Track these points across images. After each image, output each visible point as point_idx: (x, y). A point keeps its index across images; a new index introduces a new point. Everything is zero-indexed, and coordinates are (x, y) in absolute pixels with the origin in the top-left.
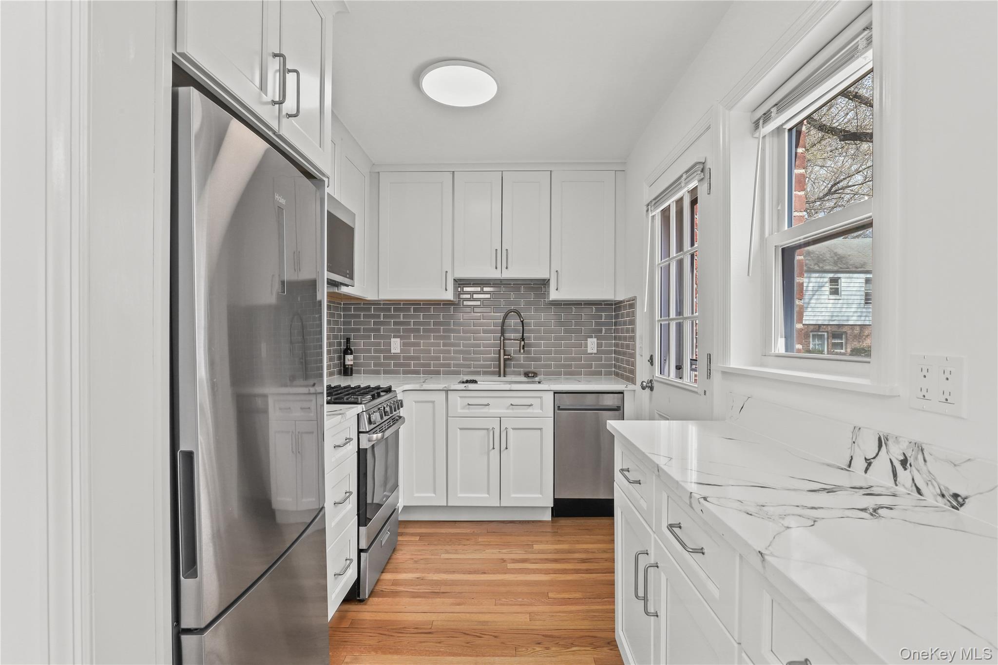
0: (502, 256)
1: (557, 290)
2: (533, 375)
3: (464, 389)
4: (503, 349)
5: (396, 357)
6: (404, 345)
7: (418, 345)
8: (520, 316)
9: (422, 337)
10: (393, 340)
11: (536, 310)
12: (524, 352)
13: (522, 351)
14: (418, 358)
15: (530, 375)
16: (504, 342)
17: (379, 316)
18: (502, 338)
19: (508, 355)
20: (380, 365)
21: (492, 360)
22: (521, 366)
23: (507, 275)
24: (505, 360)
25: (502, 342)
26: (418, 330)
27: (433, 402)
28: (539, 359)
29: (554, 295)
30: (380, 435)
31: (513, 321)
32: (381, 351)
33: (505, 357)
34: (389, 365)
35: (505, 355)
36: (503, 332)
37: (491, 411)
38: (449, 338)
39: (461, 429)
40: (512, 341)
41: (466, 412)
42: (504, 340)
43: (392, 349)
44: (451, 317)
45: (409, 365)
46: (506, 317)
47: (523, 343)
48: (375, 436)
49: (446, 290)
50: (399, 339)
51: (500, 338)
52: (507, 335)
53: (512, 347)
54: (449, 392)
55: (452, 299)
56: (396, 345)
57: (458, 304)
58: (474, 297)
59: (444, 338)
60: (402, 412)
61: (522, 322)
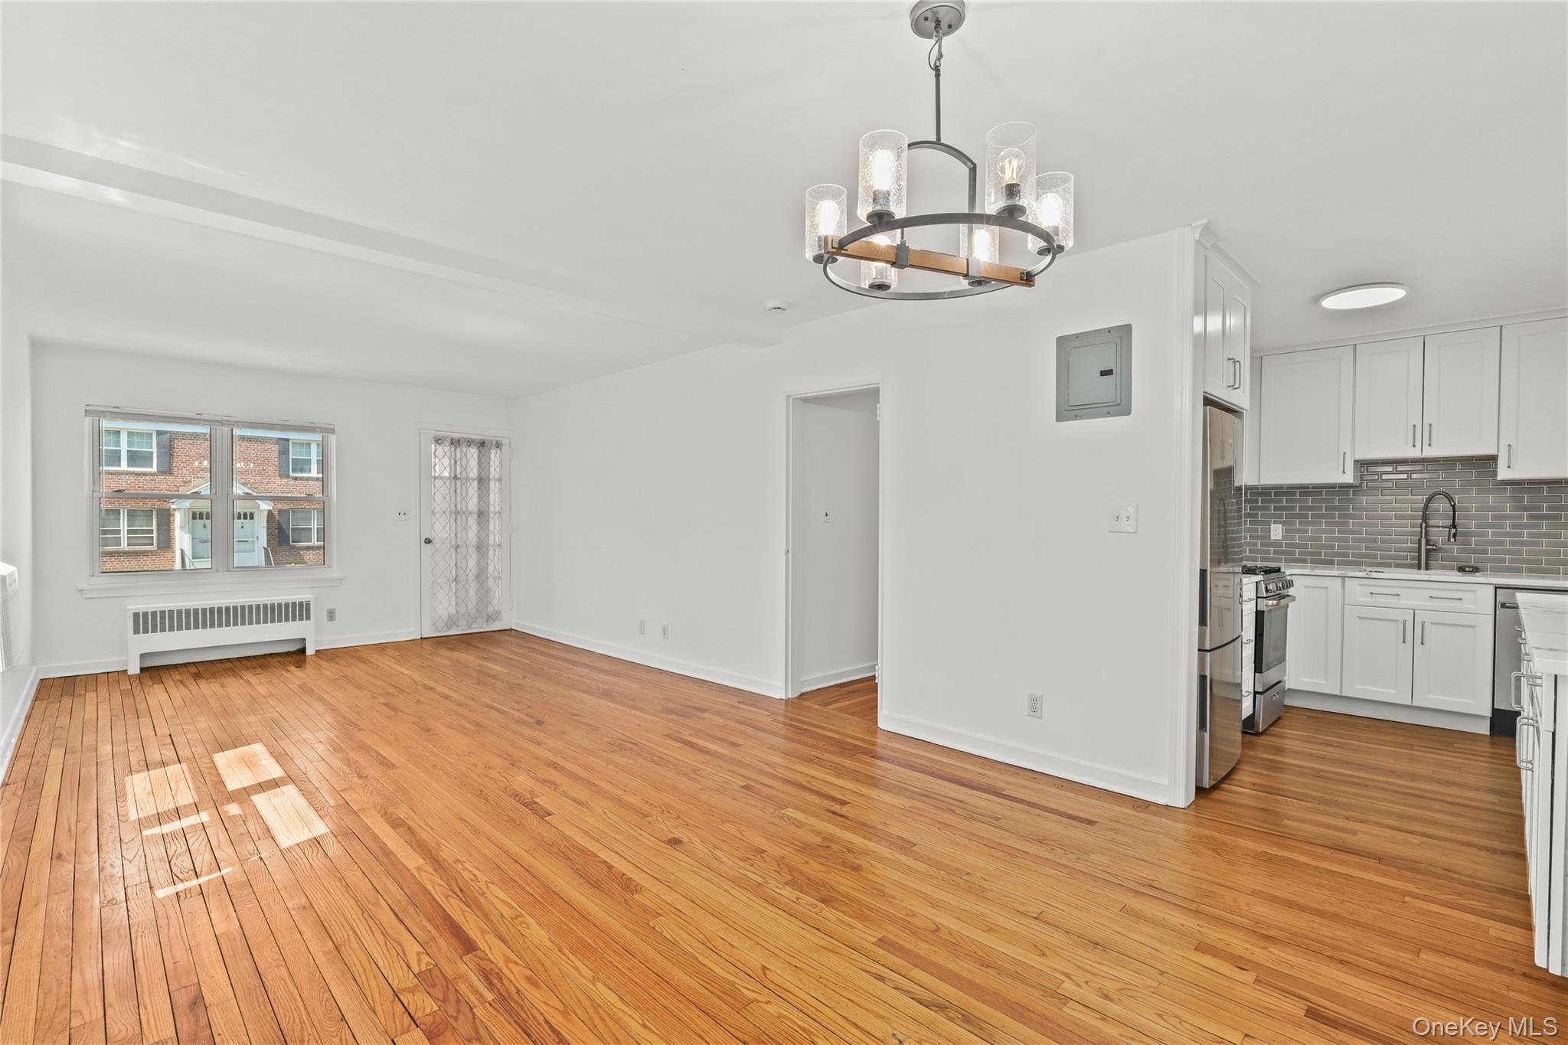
0: (1423, 431)
1: (1509, 467)
2: (1471, 569)
3: (1367, 576)
4: (1425, 537)
5: (1277, 544)
6: (1287, 531)
7: (1306, 531)
8: (1450, 499)
9: (1309, 523)
10: (1273, 526)
11: (1480, 491)
12: (1455, 541)
13: (1452, 540)
14: (1305, 546)
15: (1467, 569)
16: (1426, 531)
17: (1256, 501)
18: (1424, 525)
19: (1433, 545)
20: (1258, 552)
21: (1410, 550)
22: (1453, 559)
23: (1429, 453)
24: (1428, 551)
25: (1424, 530)
26: (1306, 516)
27: (1326, 588)
28: (1485, 552)
29: (1503, 474)
30: (1275, 602)
31: (1441, 505)
32: (1258, 537)
33: (1428, 547)
34: (1268, 552)
35: (1427, 544)
36: (1425, 518)
37: (1402, 602)
38: (1347, 524)
39: (1360, 618)
40: (1441, 528)
41: (1367, 600)
42: (1426, 527)
43: (1272, 535)
44: (1350, 501)
45: (1293, 553)
46: (1430, 500)
47: (1453, 531)
48: (1270, 602)
49: (1344, 472)
50: (1281, 525)
51: (1421, 525)
52: (1432, 522)
53: (1439, 536)
54: (1346, 579)
55: (1352, 482)
56: (1277, 532)
57: (1360, 486)
58: (1383, 478)
59: (1338, 524)
60: (1291, 591)
61: (1453, 506)
